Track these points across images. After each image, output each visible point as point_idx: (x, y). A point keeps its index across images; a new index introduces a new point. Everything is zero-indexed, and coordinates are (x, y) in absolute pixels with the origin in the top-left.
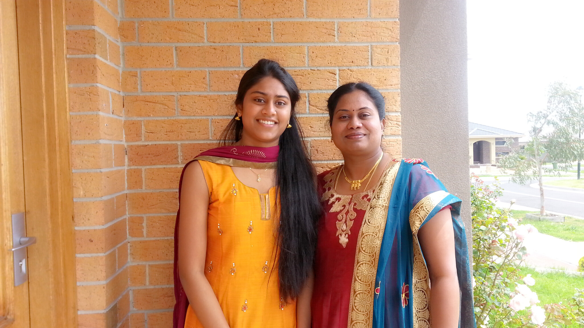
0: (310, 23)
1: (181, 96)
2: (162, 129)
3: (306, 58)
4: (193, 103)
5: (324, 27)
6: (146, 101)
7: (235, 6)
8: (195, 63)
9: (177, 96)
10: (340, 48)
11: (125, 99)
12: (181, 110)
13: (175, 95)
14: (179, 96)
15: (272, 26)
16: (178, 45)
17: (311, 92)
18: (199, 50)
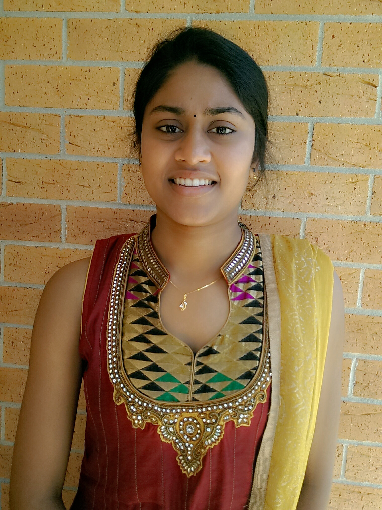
8: (99, 54)
9: (64, 116)
12: (70, 143)
16: (73, 15)
18: (109, 26)
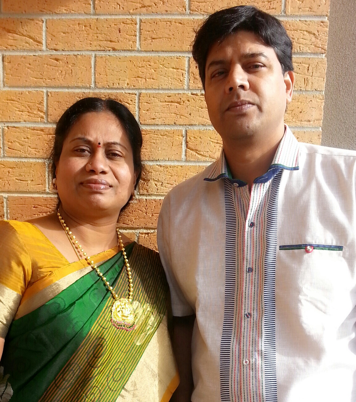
1: (9, 128)
3: (186, 76)
4: (25, 138)
15: (138, 26)
17: (190, 128)
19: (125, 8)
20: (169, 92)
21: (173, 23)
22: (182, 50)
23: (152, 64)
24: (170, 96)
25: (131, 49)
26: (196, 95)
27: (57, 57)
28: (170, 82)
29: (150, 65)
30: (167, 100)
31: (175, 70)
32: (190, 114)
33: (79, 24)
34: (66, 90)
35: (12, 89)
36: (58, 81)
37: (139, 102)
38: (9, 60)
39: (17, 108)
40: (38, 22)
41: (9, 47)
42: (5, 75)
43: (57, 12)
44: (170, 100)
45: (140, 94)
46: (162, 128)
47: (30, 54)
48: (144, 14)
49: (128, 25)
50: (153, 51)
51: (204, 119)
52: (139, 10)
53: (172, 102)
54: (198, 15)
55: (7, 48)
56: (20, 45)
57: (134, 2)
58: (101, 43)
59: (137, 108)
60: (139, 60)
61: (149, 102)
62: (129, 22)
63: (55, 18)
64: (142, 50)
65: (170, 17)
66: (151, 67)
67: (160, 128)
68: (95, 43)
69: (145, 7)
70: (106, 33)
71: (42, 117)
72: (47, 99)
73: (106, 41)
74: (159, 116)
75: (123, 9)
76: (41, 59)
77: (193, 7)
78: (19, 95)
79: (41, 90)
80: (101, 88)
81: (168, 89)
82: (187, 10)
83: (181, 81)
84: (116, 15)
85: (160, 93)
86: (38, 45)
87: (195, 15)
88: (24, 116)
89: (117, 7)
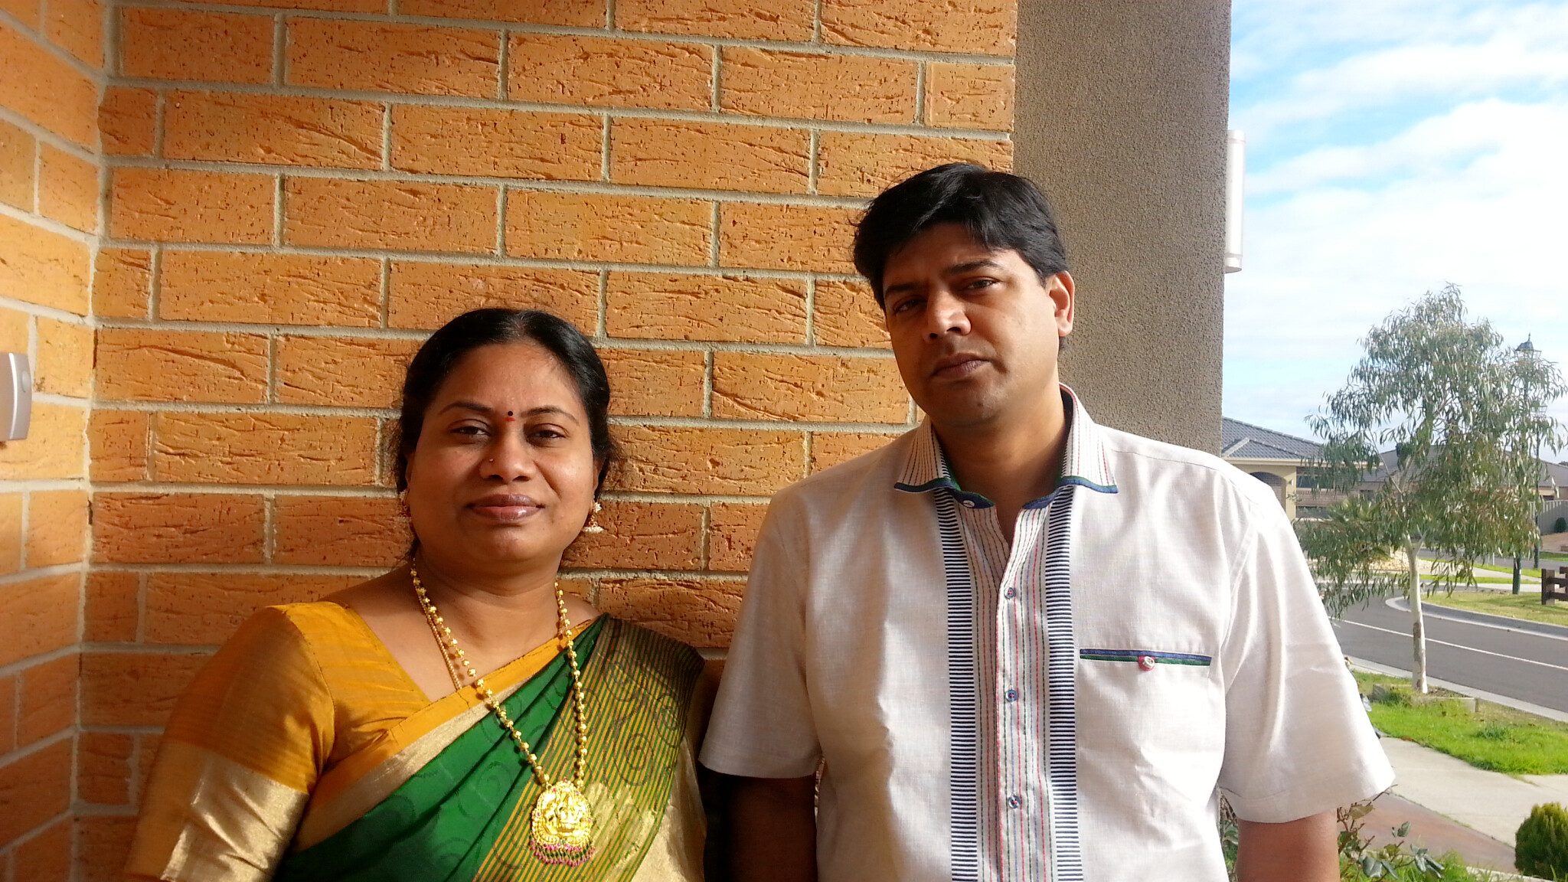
0: (728, 129)
1: (288, 340)
2: (217, 443)
3: (712, 239)
4: (326, 363)
5: (775, 144)
6: (169, 350)
7: (489, 60)
10: (820, 215)
11: (100, 338)
13: (269, 336)
14: (282, 339)
15: (604, 132)
17: (720, 348)
19: (575, 93)
20: (672, 271)
21: (683, 130)
22: (702, 187)
23: (636, 212)
24: (676, 280)
25: (588, 178)
26: (735, 279)
27: (415, 188)
28: (675, 250)
29: (631, 215)
30: (668, 288)
31: (687, 227)
32: (721, 320)
33: (469, 119)
34: (435, 260)
35: (302, 252)
36: (415, 239)
37: (605, 291)
38: (298, 187)
39: (312, 294)
40: (371, 109)
41: (299, 159)
42: (286, 219)
43: (418, 91)
44: (677, 289)
45: (608, 273)
46: (656, 347)
47: (348, 178)
48: (618, 108)
49: (582, 129)
50: (637, 184)
51: (752, 330)
52: (607, 98)
53: (680, 292)
54: (738, 117)
55: (293, 161)
56: (326, 157)
57: (596, 82)
58: (520, 163)
59: (599, 303)
60: (607, 204)
61: (628, 290)
62: (585, 122)
63: (413, 102)
64: (614, 181)
65: (677, 117)
66: (633, 218)
67: (652, 347)
68: (506, 161)
69: (620, 92)
70: (531, 142)
71: (374, 317)
72: (388, 279)
73: (530, 158)
74: (652, 321)
75: (572, 94)
76: (375, 189)
77: (725, 101)
78: (318, 267)
79: (374, 256)
80: (517, 258)
81: (672, 266)
82: (714, 105)
83: (700, 250)
84: (555, 105)
85: (653, 274)
86: (369, 159)
87: (731, 116)
88: (329, 314)
89: (559, 88)
